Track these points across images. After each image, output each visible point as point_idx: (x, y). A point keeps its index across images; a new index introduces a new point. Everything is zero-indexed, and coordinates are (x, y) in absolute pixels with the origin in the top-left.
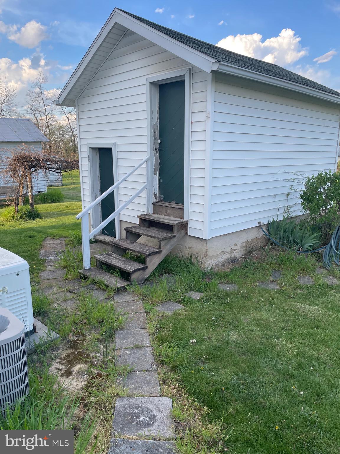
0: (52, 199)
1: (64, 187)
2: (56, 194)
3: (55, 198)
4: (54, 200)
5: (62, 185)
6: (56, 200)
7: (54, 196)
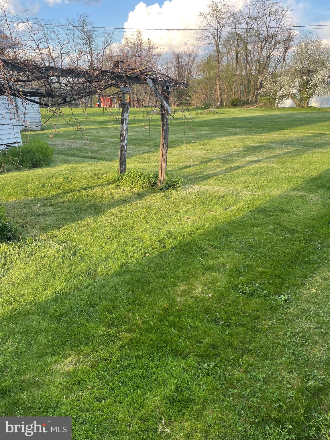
0: (33, 158)
1: (45, 131)
2: (40, 149)
3: (39, 158)
4: (36, 161)
5: (42, 129)
6: (40, 161)
7: (36, 154)
